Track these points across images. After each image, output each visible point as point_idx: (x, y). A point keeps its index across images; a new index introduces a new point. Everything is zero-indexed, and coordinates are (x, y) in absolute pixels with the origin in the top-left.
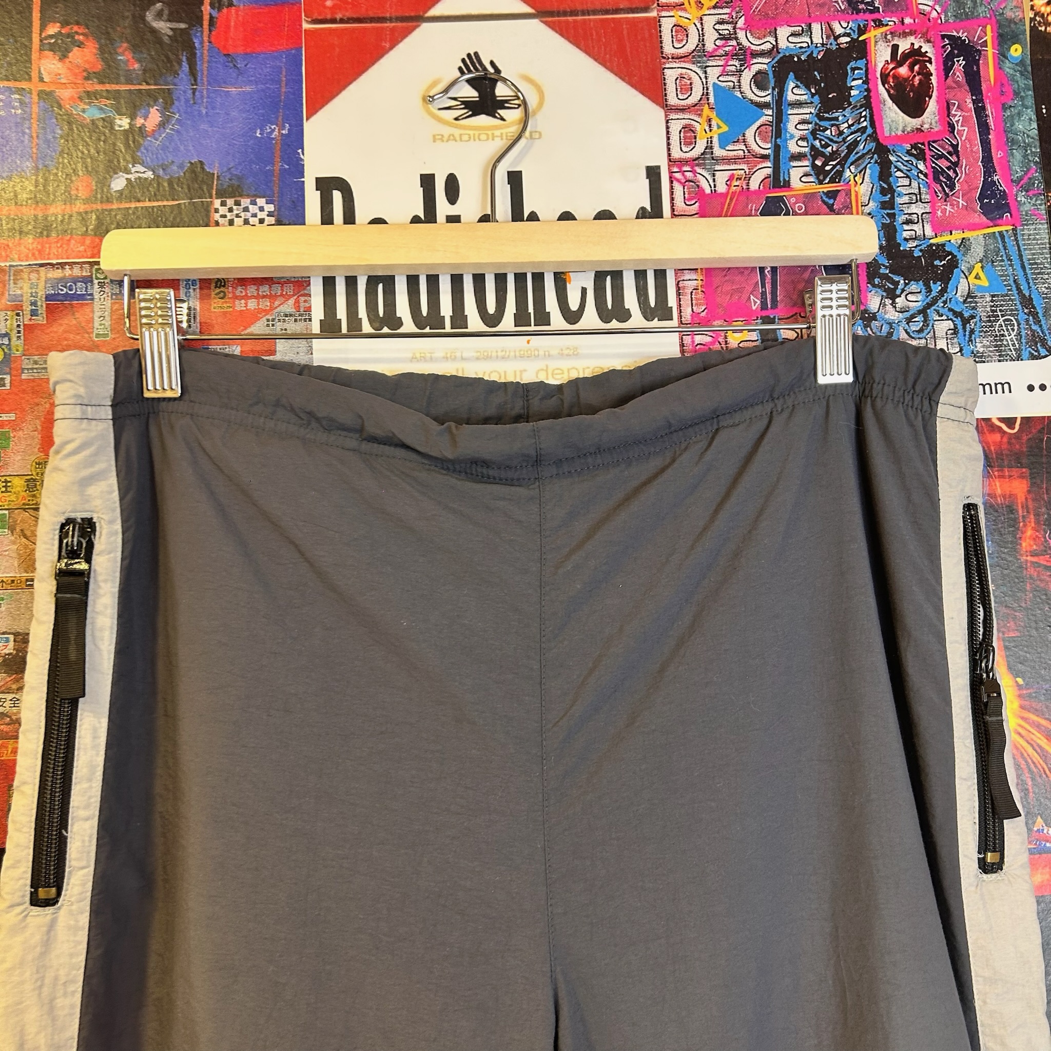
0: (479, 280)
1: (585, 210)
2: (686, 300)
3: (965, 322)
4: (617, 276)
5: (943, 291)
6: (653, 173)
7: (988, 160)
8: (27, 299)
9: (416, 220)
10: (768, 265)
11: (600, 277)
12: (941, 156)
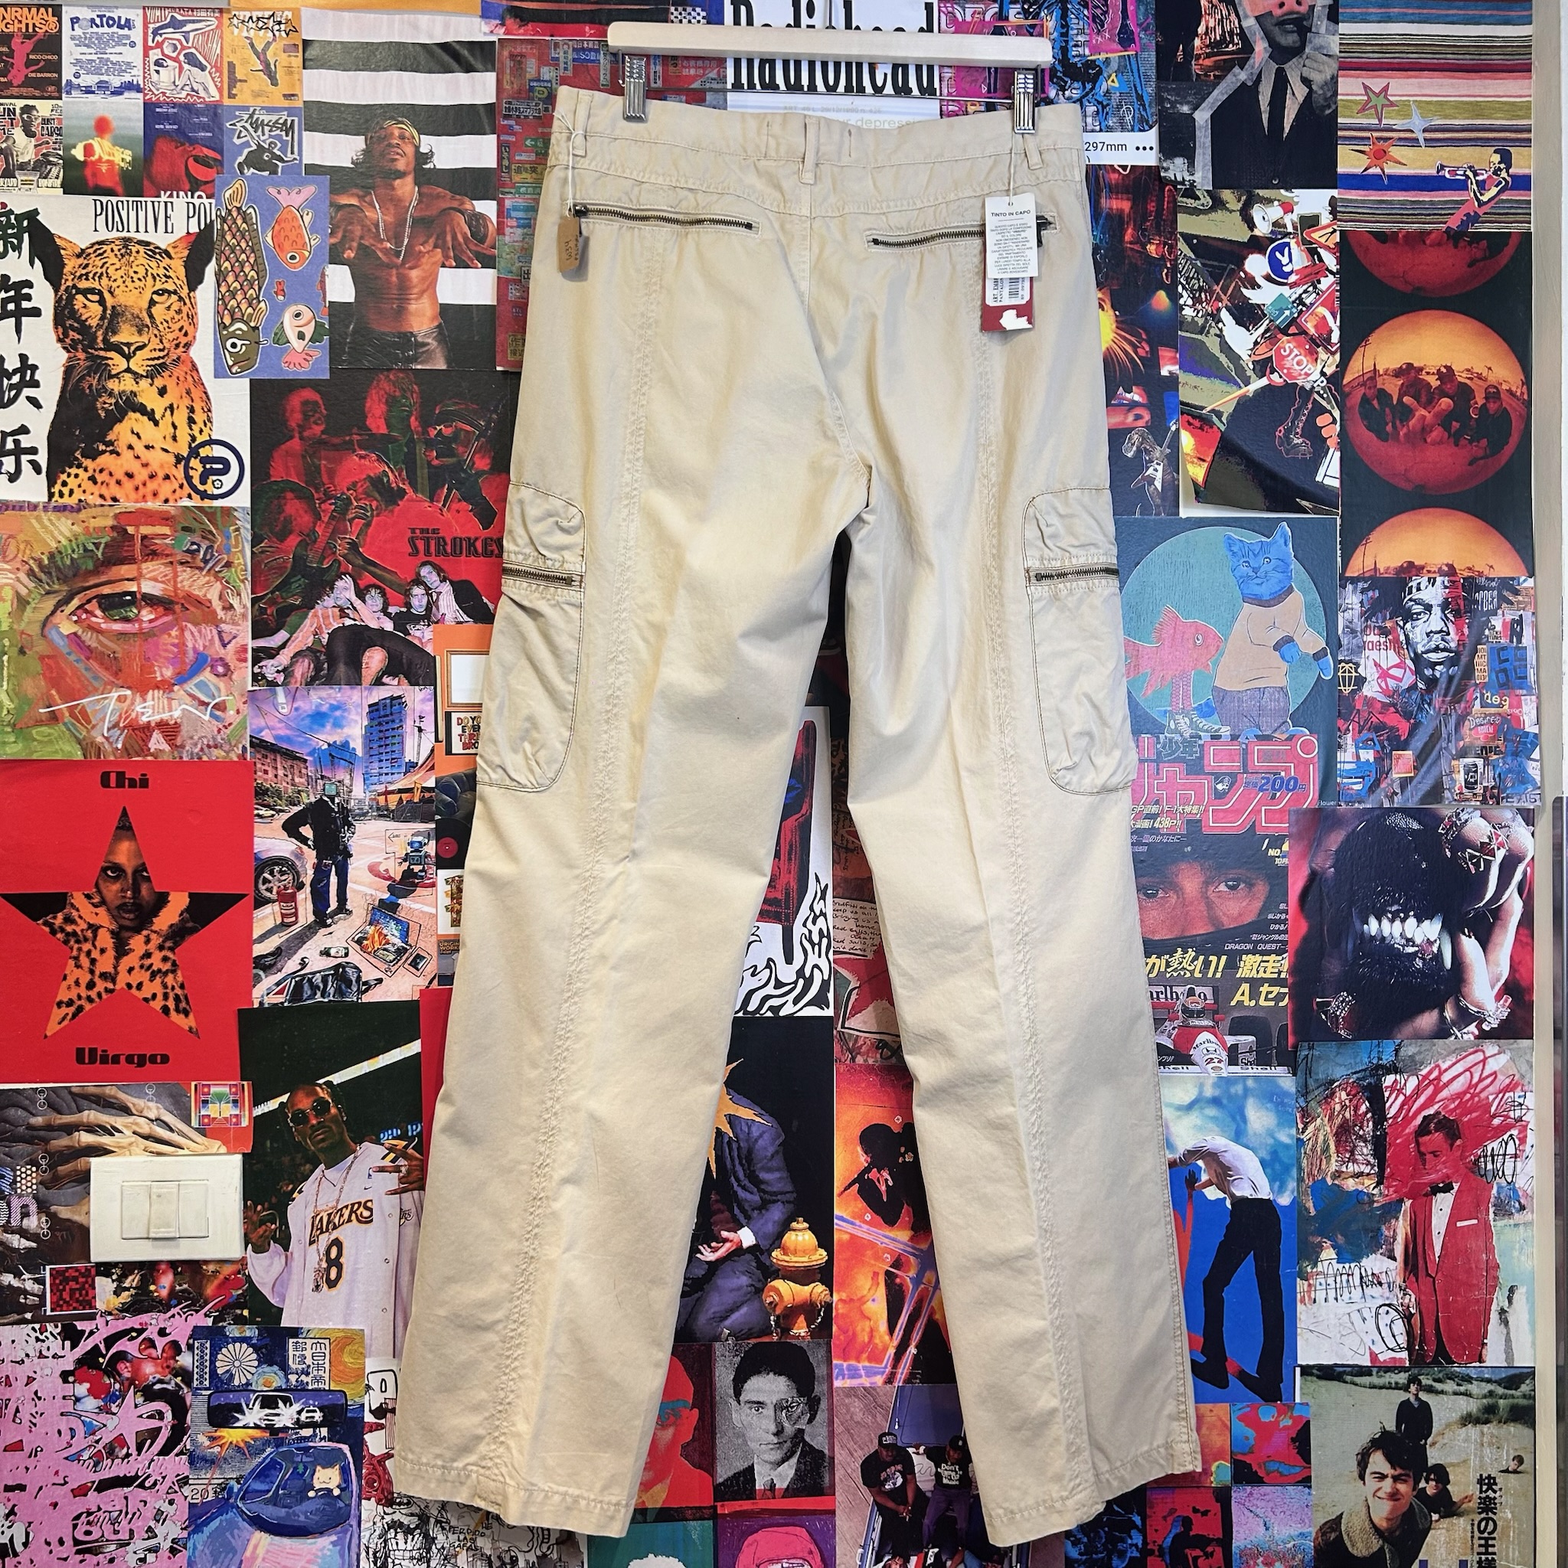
0: (825, 65)
1: (888, 26)
2: (945, 84)
3: (1104, 107)
4: (905, 67)
5: (1093, 88)
6: (929, 7)
7: (1125, 11)
8: (562, 60)
9: (789, 26)
10: (993, 65)
11: (895, 67)
12: (1097, 7)
